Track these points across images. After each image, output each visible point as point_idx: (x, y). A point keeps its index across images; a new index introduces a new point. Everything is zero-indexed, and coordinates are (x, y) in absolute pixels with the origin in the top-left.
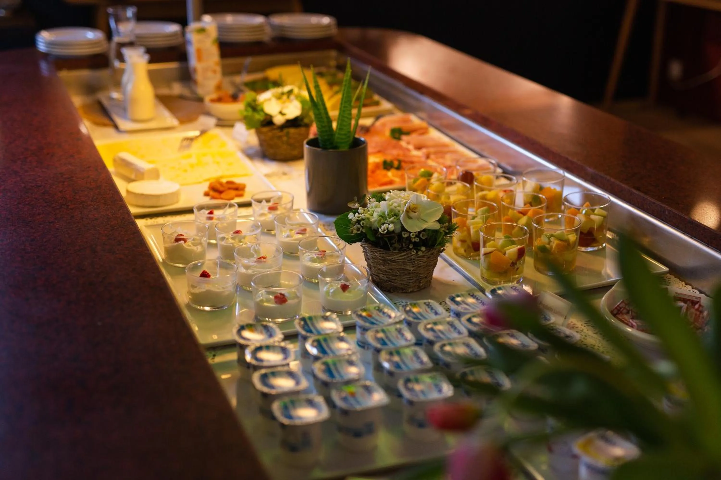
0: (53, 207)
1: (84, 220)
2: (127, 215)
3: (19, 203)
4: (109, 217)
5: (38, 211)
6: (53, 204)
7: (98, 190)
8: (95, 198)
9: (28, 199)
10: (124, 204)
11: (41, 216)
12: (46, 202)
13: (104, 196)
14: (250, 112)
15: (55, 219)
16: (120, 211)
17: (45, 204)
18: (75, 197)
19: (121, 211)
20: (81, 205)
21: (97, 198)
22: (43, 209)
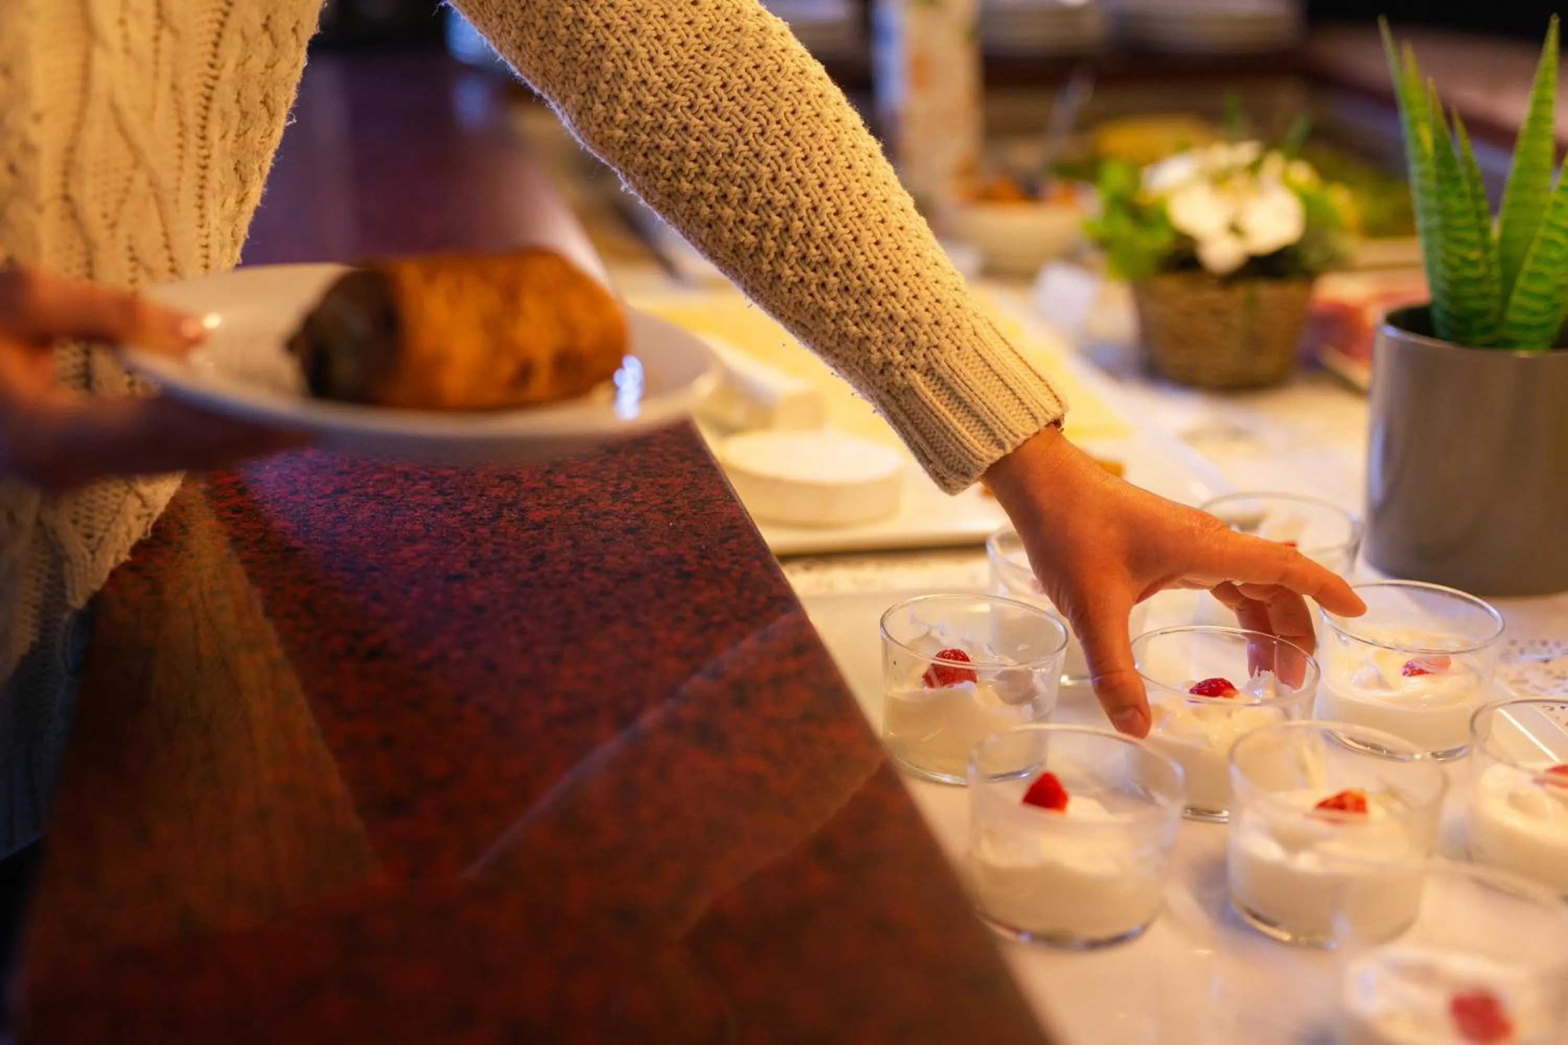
0: (467, 514)
1: (587, 575)
2: (757, 564)
3: (342, 491)
4: (685, 568)
5: (408, 526)
6: (467, 499)
7: (637, 456)
8: (627, 485)
9: (377, 477)
10: (742, 517)
11: (421, 547)
12: (441, 493)
13: (662, 481)
14: (1123, 227)
15: (472, 564)
16: (726, 546)
17: (438, 500)
18: (551, 477)
19: (733, 544)
20: (574, 512)
21: (635, 488)
22: (430, 521)
